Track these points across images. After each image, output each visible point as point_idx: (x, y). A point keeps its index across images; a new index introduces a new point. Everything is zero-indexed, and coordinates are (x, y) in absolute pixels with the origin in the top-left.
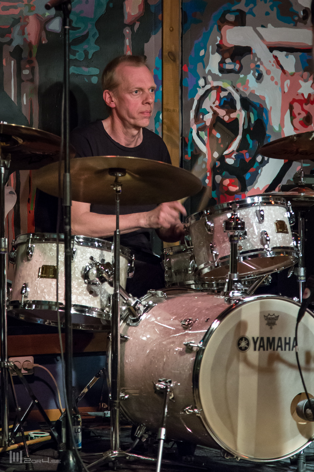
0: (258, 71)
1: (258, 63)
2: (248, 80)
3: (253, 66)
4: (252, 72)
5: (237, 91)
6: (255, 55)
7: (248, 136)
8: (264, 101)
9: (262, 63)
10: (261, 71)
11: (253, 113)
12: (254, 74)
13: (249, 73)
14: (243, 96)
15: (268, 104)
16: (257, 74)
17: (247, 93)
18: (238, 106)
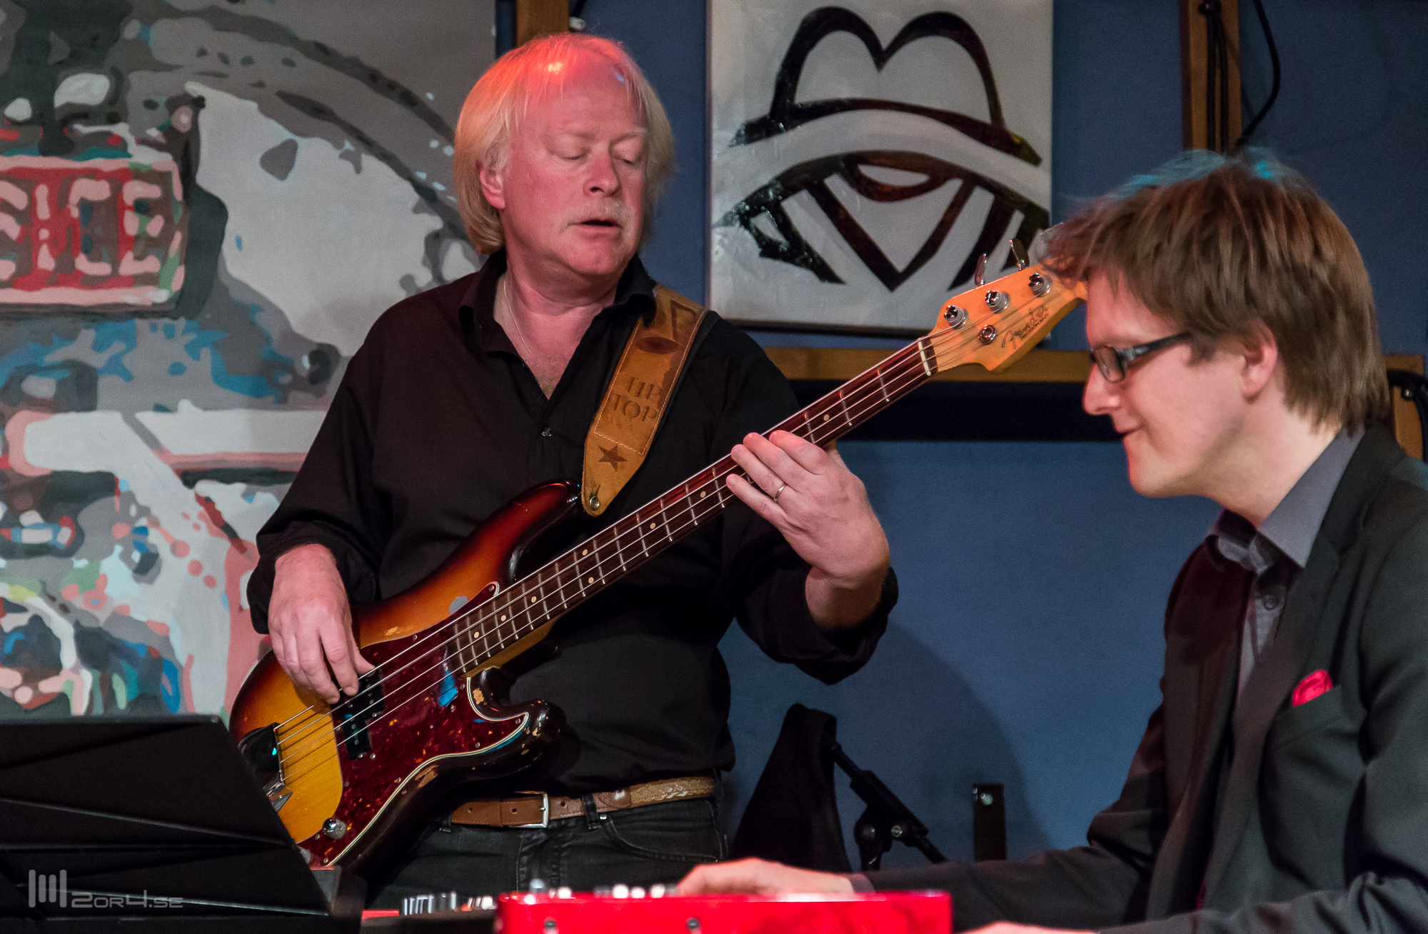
0: (140, 546)
1: (143, 522)
2: (105, 576)
3: (122, 530)
4: (118, 549)
5: (65, 610)
6: (131, 497)
8: (166, 640)
9: (156, 523)
10: (154, 546)
11: (122, 676)
12: (125, 557)
13: (110, 552)
14: (85, 623)
15: (182, 648)
16: (136, 556)
17: (102, 617)
18: (70, 656)
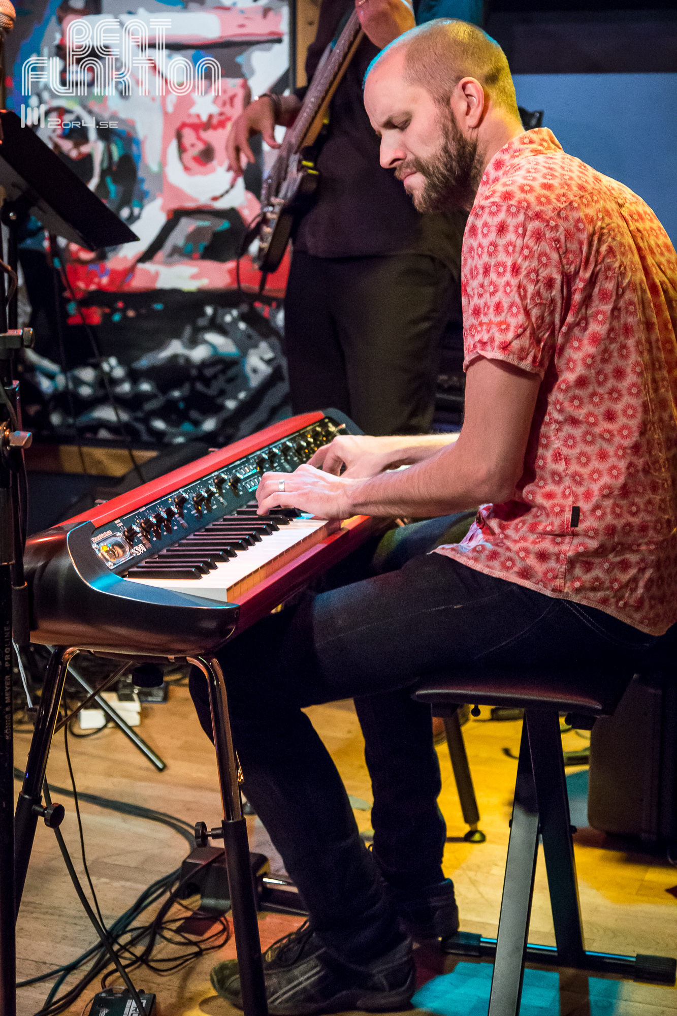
2: (107, 96)
5: (90, 112)
7: (109, 180)
8: (134, 127)
11: (116, 144)
14: (100, 120)
15: (141, 132)
18: (92, 135)
